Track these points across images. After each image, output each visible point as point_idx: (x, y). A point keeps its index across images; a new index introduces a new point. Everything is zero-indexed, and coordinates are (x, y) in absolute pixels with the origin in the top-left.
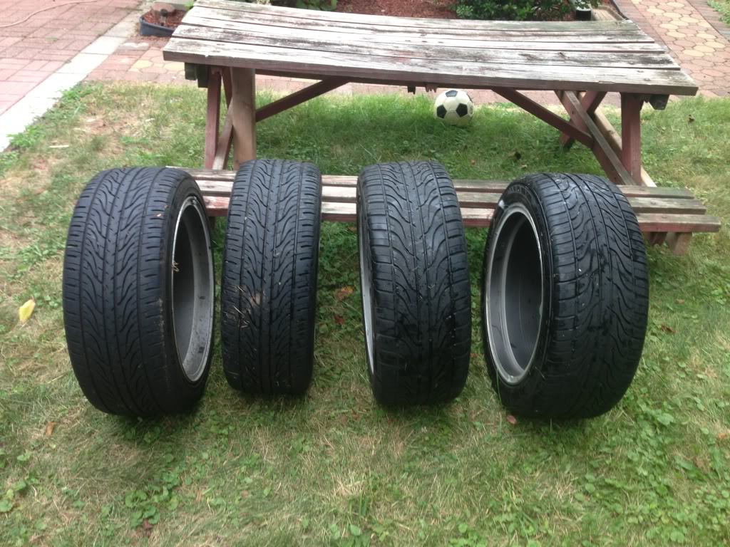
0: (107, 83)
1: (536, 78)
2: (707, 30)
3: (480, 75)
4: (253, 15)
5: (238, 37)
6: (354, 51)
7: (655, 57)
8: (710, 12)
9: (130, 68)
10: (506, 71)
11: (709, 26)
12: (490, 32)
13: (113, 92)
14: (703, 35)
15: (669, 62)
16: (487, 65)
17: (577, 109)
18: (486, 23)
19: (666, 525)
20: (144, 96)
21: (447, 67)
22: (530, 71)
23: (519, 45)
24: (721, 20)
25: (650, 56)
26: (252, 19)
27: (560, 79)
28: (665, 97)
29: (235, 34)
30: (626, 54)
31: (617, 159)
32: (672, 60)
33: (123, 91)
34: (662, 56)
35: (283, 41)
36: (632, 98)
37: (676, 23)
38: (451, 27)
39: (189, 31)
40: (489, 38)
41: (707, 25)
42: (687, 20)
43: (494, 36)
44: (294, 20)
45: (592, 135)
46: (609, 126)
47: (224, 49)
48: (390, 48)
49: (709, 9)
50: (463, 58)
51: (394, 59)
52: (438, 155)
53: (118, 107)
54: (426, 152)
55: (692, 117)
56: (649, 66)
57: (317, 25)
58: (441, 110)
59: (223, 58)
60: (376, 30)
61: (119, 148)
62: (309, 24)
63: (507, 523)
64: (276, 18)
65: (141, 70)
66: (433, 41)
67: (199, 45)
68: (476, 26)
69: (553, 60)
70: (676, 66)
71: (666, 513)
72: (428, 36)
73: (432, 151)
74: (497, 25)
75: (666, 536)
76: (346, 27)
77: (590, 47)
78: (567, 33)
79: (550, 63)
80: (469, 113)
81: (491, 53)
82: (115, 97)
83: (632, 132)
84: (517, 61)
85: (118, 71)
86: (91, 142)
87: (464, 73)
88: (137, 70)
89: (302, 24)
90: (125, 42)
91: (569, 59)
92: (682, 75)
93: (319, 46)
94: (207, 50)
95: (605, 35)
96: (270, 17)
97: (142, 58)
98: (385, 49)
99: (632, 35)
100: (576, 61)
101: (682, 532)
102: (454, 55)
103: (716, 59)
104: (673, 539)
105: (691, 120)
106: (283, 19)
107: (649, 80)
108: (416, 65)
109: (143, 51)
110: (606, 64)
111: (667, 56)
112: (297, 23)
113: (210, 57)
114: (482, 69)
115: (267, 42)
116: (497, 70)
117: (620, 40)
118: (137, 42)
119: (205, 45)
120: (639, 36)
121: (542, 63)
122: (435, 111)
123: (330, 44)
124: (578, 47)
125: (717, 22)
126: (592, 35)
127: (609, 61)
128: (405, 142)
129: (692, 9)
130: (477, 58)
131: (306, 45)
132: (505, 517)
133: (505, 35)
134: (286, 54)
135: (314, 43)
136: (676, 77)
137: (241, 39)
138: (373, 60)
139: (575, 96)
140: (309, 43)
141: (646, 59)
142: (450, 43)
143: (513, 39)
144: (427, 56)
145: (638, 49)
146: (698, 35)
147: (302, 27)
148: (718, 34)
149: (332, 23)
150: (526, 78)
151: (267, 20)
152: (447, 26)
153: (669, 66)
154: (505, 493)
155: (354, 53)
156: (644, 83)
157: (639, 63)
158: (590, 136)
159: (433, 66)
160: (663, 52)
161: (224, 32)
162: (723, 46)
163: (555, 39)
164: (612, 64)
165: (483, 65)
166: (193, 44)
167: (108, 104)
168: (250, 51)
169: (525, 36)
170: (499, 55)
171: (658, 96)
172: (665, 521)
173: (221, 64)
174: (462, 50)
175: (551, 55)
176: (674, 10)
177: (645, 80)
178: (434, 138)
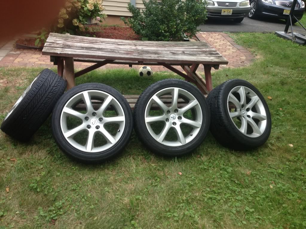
0: (5, 67)
1: (176, 60)
2: (229, 46)
3: (158, 59)
4: (72, 39)
5: (69, 47)
6: (112, 51)
7: (214, 52)
8: (230, 39)
9: (14, 61)
10: (166, 57)
11: (230, 44)
12: (159, 45)
13: (9, 70)
14: (228, 47)
15: (218, 54)
16: (160, 56)
17: (189, 71)
18: (157, 42)
19: (234, 201)
20: (22, 71)
21: (146, 56)
22: (174, 57)
23: (169, 49)
24: (234, 42)
25: (212, 52)
26: (72, 40)
27: (184, 60)
28: (218, 66)
29: (67, 45)
30: (204, 52)
31: (205, 87)
32: (219, 53)
33: (13, 70)
34: (216, 52)
35: (86, 48)
36: (208, 66)
37: (219, 43)
38: (144, 43)
39: (50, 44)
40: (158, 47)
41: (229, 44)
42: (222, 42)
43: (160, 46)
44: (88, 41)
45: (195, 79)
46: (201, 77)
47: (65, 51)
48: (125, 50)
49: (230, 38)
50: (151, 53)
51: (127, 54)
52: (142, 89)
53: (12, 76)
54: (137, 88)
55: (227, 74)
56: (212, 55)
57: (97, 42)
58: (141, 74)
59: (65, 54)
60: (118, 44)
61: (16, 91)
62: (94, 42)
63: (183, 206)
64: (81, 40)
65: (18, 62)
66: (140, 48)
67: (55, 49)
68: (153, 43)
69: (181, 54)
70: (221, 55)
71: (234, 198)
72: (137, 46)
73: (140, 88)
74: (161, 43)
75: (234, 205)
76: (108, 43)
77: (192, 50)
78: (184, 45)
79: (180, 55)
80: (151, 74)
81: (160, 52)
82: (10, 72)
83: (209, 78)
84: (169, 54)
85: (9, 62)
86: (4, 89)
87: (152, 58)
88: (17, 62)
89: (91, 42)
90: (10, 52)
91: (186, 54)
92: (223, 58)
93: (99, 49)
94: (59, 51)
95: (197, 46)
96: (79, 40)
97: (18, 57)
98: (123, 51)
99: (205, 46)
100: (188, 54)
101: (239, 203)
102: (147, 52)
103: (234, 55)
104: (237, 206)
105: (227, 75)
106: (84, 40)
107: (213, 60)
108: (135, 55)
109: (18, 55)
110: (198, 55)
111: (218, 52)
112: (89, 42)
113: (60, 54)
114: (158, 57)
115: (80, 48)
116: (163, 57)
117: (202, 47)
118: (15, 52)
119: (58, 50)
120: (208, 46)
121: (178, 55)
122: (139, 74)
123: (103, 49)
124: (188, 50)
125: (233, 43)
126: (192, 46)
127: (199, 54)
128: (130, 85)
129: (224, 38)
130: (156, 53)
131: (95, 49)
132: (181, 205)
133: (164, 46)
134: (88, 52)
135: (97, 48)
136: (221, 59)
137: (70, 47)
138: (120, 54)
139: (188, 67)
140: (96, 48)
141: (211, 53)
142: (146, 48)
143: (166, 47)
144: (139, 53)
145: (208, 50)
146: (227, 47)
147: (91, 43)
148: (233, 47)
149: (102, 42)
150: (173, 59)
151: (78, 41)
152: (143, 43)
153: (219, 55)
154: (181, 197)
155: (113, 52)
156: (211, 61)
157: (209, 54)
158: (195, 80)
159: (141, 56)
160: (216, 51)
161: (63, 45)
162: (235, 51)
163: (181, 47)
164: (200, 55)
165: (158, 56)
166: (52, 49)
167: (7, 75)
168: (75, 51)
169: (170, 46)
170: (163, 52)
171: (216, 65)
172: (233, 200)
173: (65, 56)
174: (150, 51)
175: (180, 52)
176: (217, 39)
177: (211, 60)
178: (140, 83)
